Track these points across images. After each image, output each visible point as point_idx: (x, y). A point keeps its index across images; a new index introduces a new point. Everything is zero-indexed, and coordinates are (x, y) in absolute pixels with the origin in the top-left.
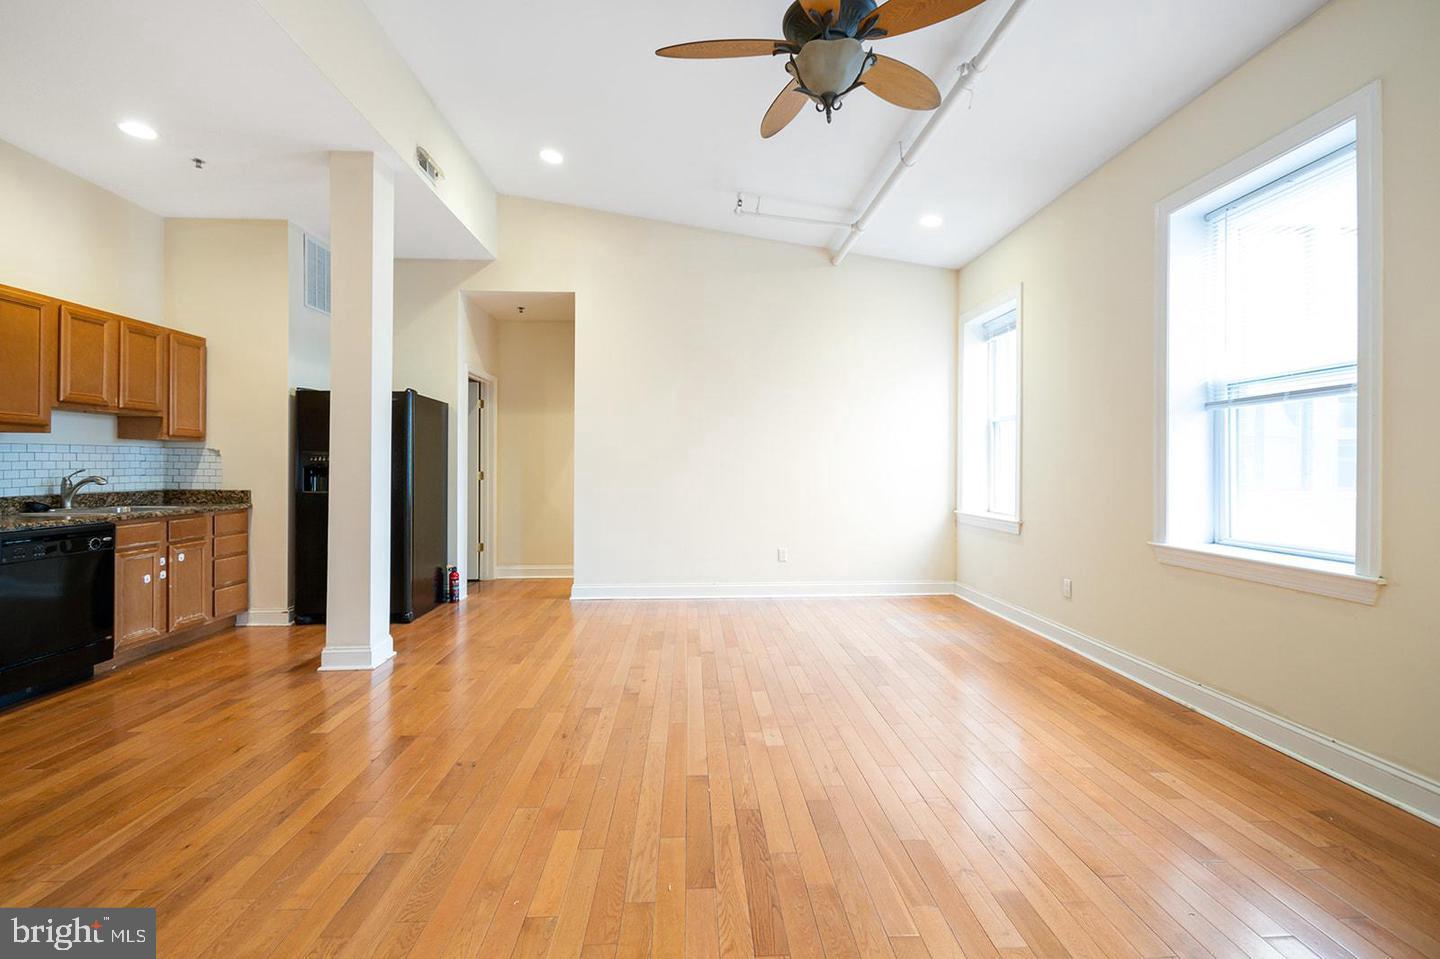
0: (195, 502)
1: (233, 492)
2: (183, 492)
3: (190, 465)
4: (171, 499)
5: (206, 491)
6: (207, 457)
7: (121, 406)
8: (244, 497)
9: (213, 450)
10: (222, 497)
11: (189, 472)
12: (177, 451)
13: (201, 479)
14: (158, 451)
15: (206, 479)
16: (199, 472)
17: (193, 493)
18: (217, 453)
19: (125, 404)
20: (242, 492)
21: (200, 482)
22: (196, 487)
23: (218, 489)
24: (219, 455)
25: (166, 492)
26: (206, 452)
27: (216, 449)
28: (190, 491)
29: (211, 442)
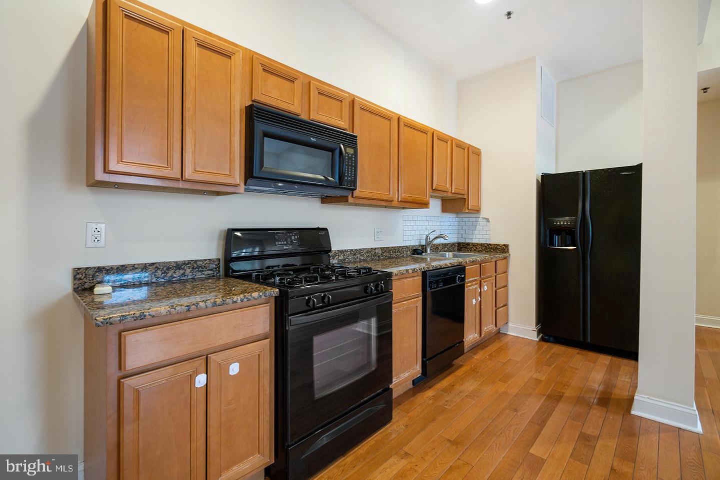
0: (475, 250)
1: (498, 245)
2: (468, 244)
3: (471, 228)
4: (462, 248)
5: (481, 244)
6: (481, 223)
7: (453, 192)
8: (504, 249)
9: (485, 218)
10: (491, 248)
11: (471, 232)
12: (464, 220)
13: (478, 236)
14: (454, 219)
15: (481, 237)
16: (476, 232)
17: (474, 245)
18: (488, 220)
19: (455, 190)
20: (504, 245)
21: (477, 238)
22: (475, 241)
23: (488, 242)
24: (489, 222)
25: (459, 244)
26: (480, 220)
27: (487, 217)
28: (472, 244)
29: (484, 213)
